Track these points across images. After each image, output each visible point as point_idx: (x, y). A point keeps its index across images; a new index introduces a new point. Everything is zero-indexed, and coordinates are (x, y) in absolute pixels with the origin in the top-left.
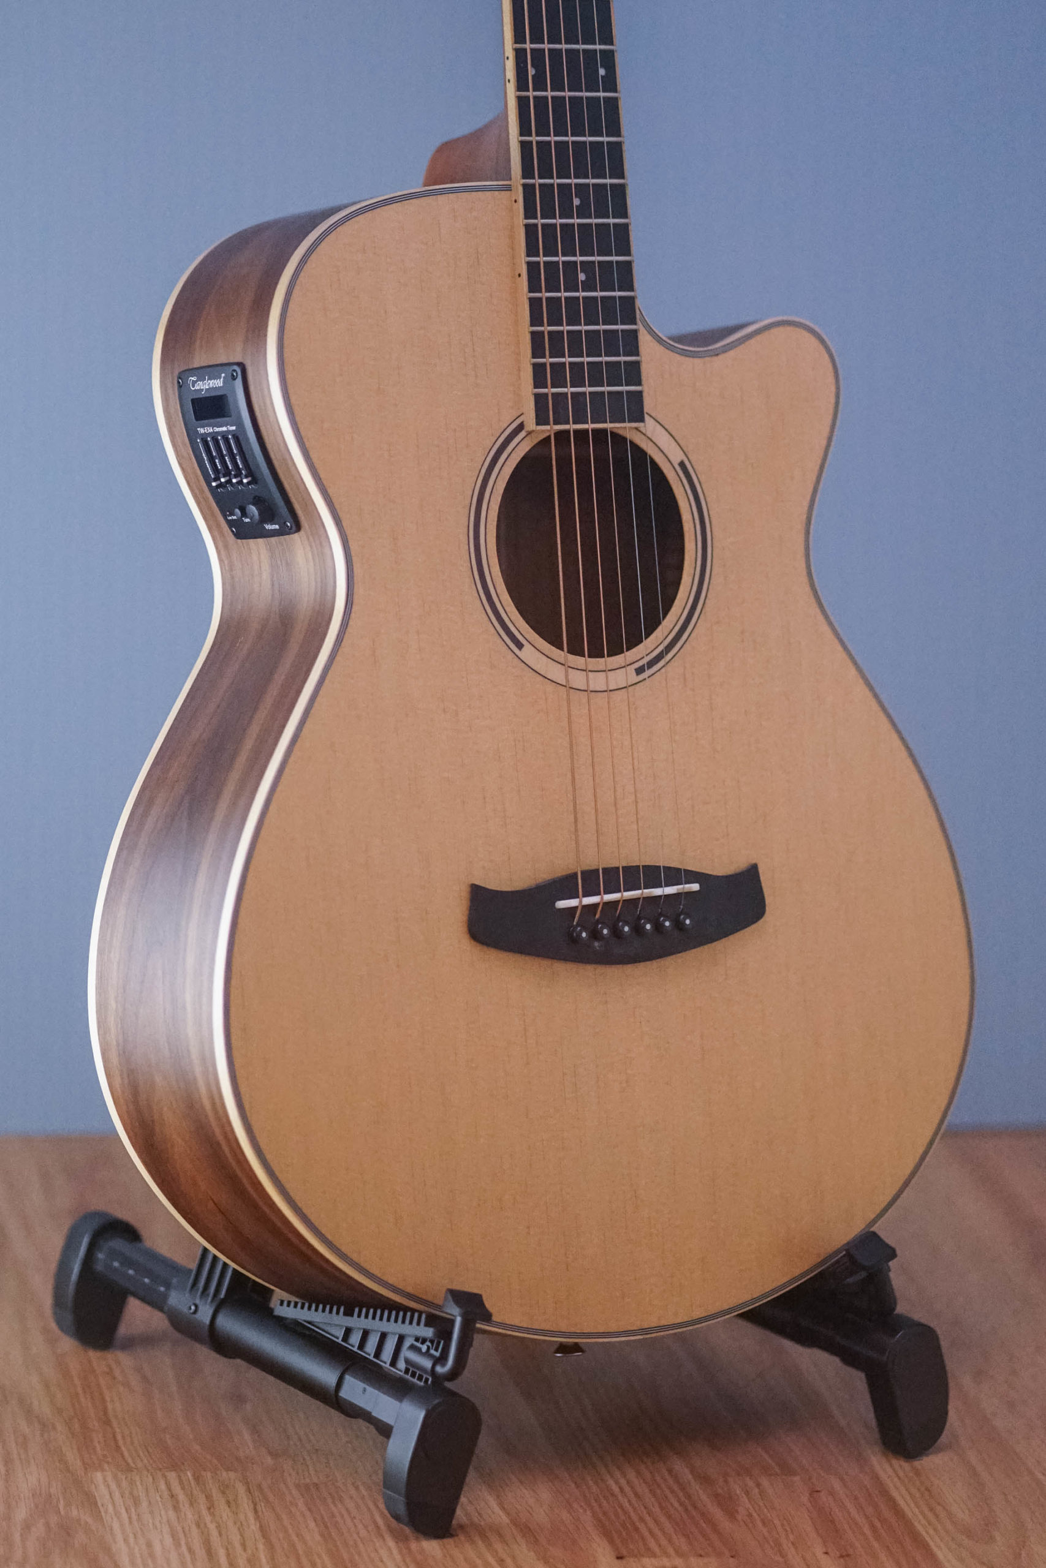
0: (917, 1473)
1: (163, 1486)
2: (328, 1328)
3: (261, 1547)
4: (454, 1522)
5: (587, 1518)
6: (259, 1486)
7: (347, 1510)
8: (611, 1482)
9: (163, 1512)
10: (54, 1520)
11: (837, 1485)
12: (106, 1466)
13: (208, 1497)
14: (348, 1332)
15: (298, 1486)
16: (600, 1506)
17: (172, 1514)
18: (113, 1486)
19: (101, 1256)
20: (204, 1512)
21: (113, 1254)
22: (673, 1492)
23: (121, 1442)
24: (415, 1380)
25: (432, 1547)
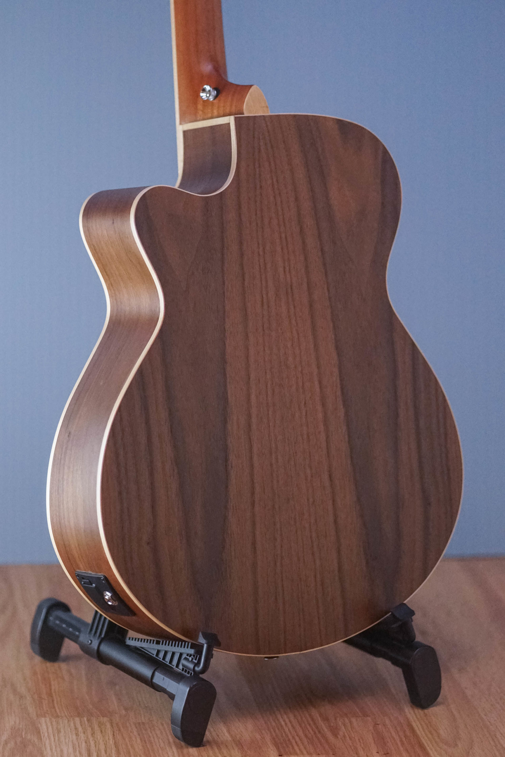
0: (426, 715)
1: (72, 725)
2: (150, 650)
3: (113, 752)
4: (205, 739)
5: (268, 738)
6: (117, 724)
7: (157, 735)
8: (281, 720)
9: (70, 736)
10: (19, 739)
11: (387, 722)
12: (47, 715)
13: (92, 729)
14: (158, 652)
15: (135, 724)
16: (275, 732)
17: (74, 737)
18: (49, 724)
19: (51, 618)
20: (90, 736)
21: (58, 618)
22: (310, 725)
23: (56, 705)
24: (186, 674)
25: (193, 751)
